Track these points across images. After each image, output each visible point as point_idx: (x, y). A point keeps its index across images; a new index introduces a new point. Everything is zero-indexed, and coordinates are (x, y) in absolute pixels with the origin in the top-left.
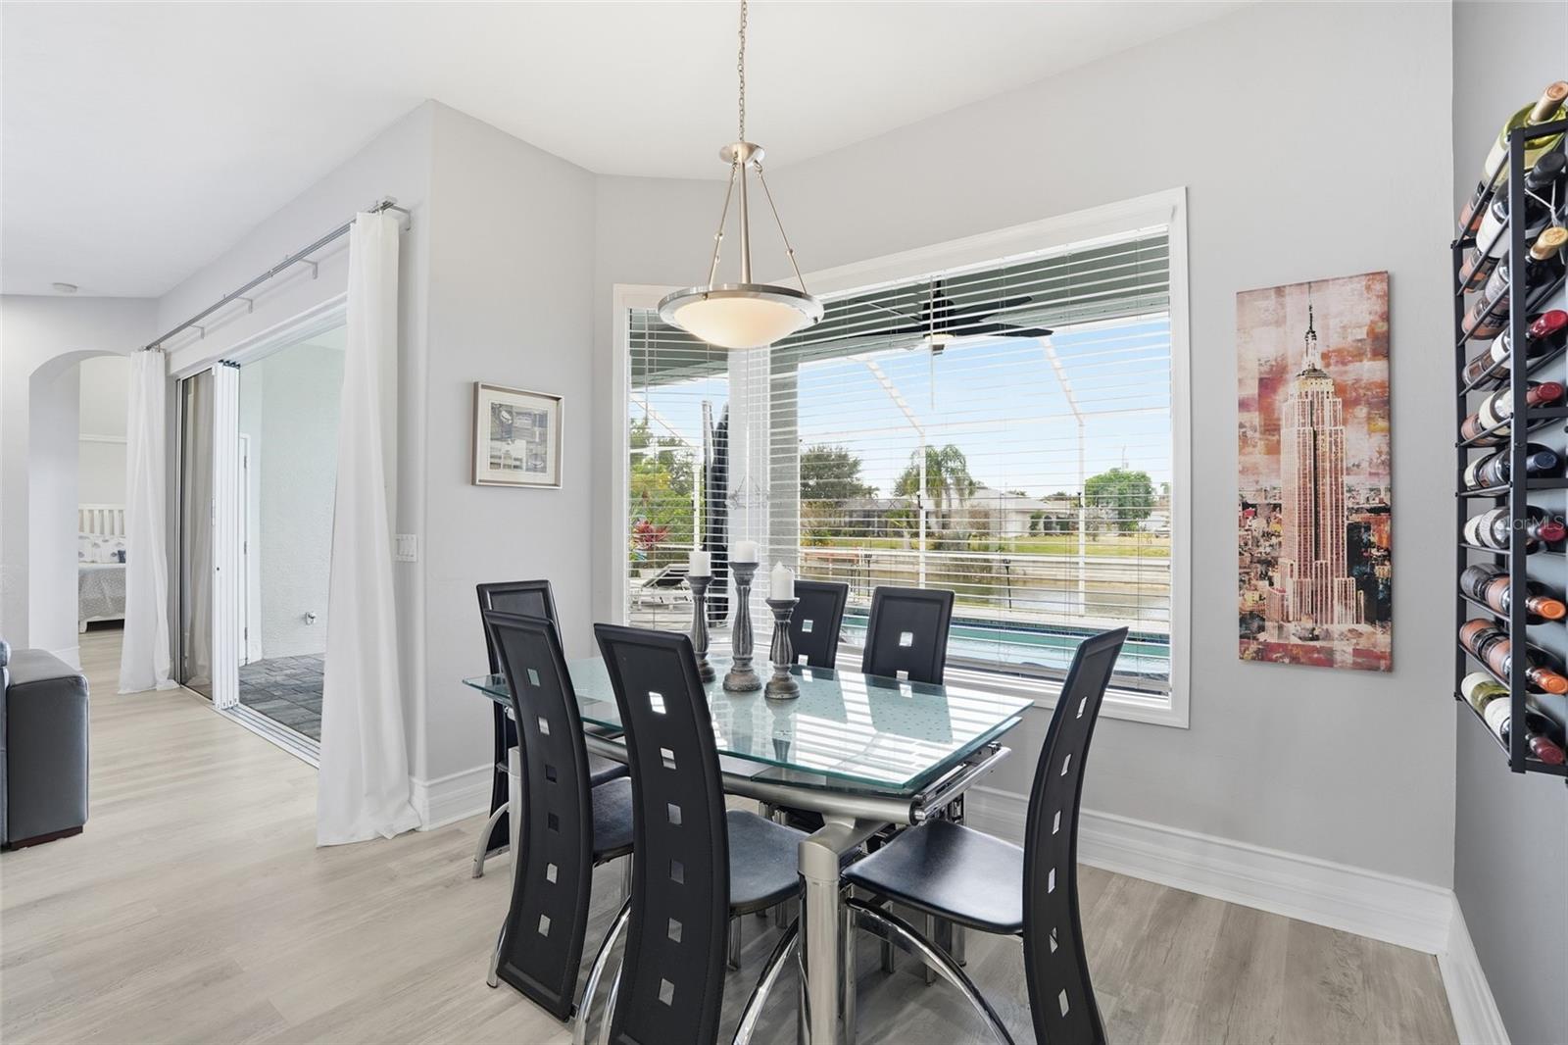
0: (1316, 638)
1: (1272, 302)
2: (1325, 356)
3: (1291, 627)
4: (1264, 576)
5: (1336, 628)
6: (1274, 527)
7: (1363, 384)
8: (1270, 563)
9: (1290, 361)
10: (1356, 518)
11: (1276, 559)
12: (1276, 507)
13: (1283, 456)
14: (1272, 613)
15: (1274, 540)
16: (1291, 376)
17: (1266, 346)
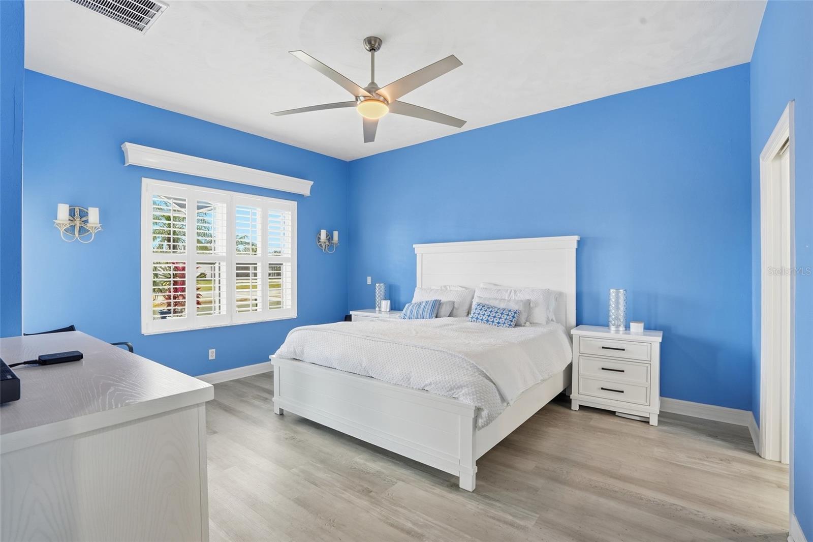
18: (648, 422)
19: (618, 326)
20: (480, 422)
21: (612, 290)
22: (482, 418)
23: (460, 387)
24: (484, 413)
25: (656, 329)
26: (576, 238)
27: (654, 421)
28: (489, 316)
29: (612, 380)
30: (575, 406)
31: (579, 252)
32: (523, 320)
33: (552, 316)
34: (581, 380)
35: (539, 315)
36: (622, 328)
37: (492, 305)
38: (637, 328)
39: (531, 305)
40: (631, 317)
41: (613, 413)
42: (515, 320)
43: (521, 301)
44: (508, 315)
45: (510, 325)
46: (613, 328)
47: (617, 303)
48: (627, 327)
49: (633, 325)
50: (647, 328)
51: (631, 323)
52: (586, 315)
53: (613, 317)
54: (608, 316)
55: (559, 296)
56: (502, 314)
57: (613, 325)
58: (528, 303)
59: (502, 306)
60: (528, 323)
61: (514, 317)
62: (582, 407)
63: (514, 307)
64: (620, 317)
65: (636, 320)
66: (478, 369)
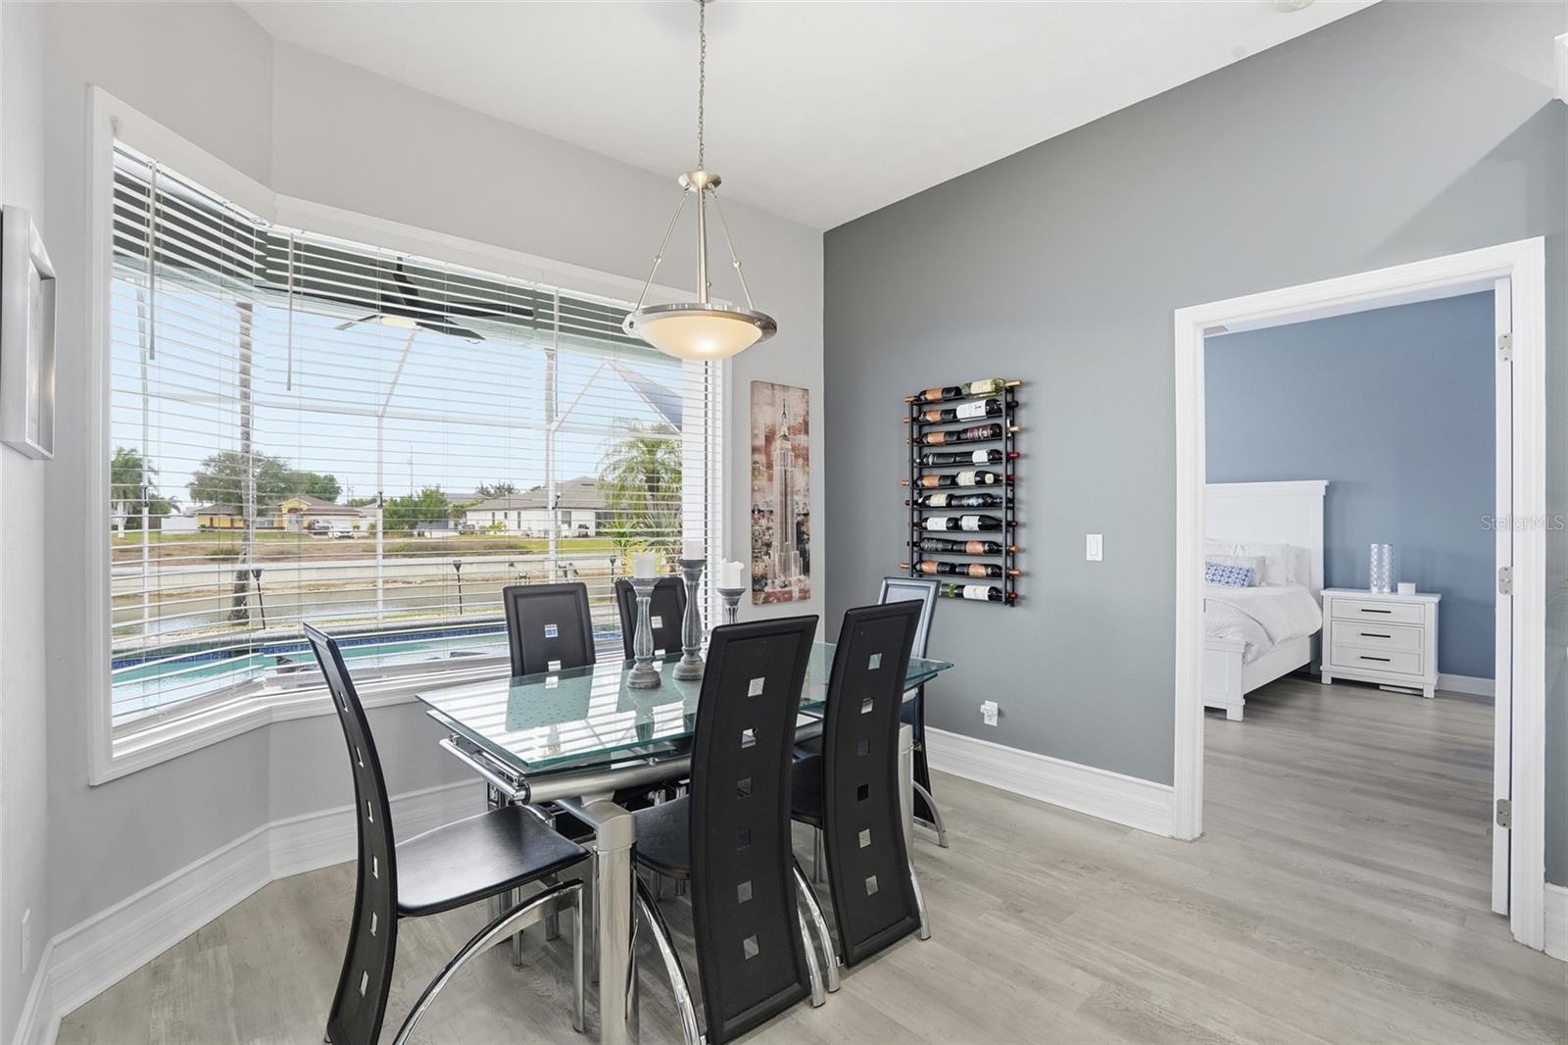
0: (786, 586)
1: (768, 392)
2: (789, 429)
3: (777, 582)
4: (767, 554)
5: (793, 579)
6: (771, 524)
7: (801, 446)
8: (769, 545)
9: (777, 428)
10: (800, 518)
11: (771, 543)
12: (771, 512)
13: (774, 482)
14: (770, 575)
15: (771, 531)
16: (777, 436)
17: (768, 417)
18: (1422, 696)
19: (1381, 588)
20: (1249, 657)
21: (1373, 546)
22: (1251, 653)
23: (1228, 627)
24: (1254, 649)
25: (1432, 591)
26: (1325, 483)
27: (1429, 693)
28: (1214, 575)
29: (1376, 647)
30: (1326, 679)
31: (1327, 499)
32: (1257, 578)
33: (1291, 577)
34: (1334, 650)
35: (1276, 573)
36: (1386, 590)
37: (1215, 562)
38: (1406, 589)
39: (1267, 562)
40: (1400, 576)
41: (1375, 686)
42: (1248, 579)
43: (1253, 558)
44: (1238, 574)
45: (1243, 585)
46: (1374, 590)
47: (1380, 560)
48: (1394, 590)
49: (1401, 586)
50: (1420, 591)
51: (1399, 584)
52: (1337, 577)
53: (1375, 576)
54: (1368, 575)
55: (1301, 555)
56: (1231, 572)
57: (1375, 586)
58: (1262, 561)
59: (1229, 563)
60: (1263, 584)
61: (1246, 576)
62: (1335, 681)
63: (1246, 565)
64: (1384, 577)
65: (1404, 581)
66: (1243, 612)
